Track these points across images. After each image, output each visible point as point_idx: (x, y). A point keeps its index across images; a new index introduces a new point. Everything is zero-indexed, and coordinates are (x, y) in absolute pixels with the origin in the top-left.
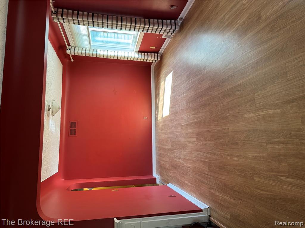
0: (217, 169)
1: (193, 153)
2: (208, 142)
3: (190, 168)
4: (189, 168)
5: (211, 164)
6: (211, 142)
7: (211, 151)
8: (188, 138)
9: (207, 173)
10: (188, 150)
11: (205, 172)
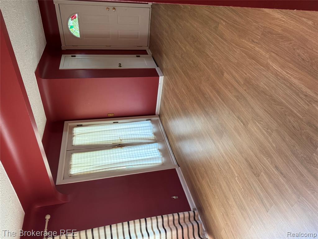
0: (210, 22)
1: (237, 61)
2: (210, 56)
3: (254, 42)
4: (255, 40)
5: (214, 30)
6: (207, 53)
7: (210, 45)
8: (239, 92)
9: (222, 21)
10: (246, 74)
11: (224, 24)
